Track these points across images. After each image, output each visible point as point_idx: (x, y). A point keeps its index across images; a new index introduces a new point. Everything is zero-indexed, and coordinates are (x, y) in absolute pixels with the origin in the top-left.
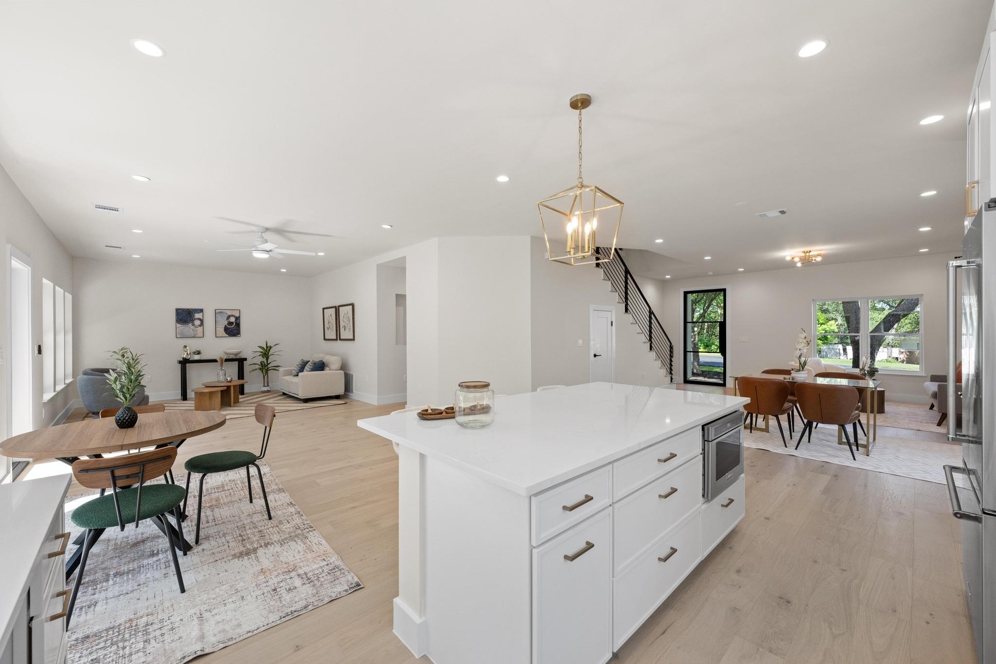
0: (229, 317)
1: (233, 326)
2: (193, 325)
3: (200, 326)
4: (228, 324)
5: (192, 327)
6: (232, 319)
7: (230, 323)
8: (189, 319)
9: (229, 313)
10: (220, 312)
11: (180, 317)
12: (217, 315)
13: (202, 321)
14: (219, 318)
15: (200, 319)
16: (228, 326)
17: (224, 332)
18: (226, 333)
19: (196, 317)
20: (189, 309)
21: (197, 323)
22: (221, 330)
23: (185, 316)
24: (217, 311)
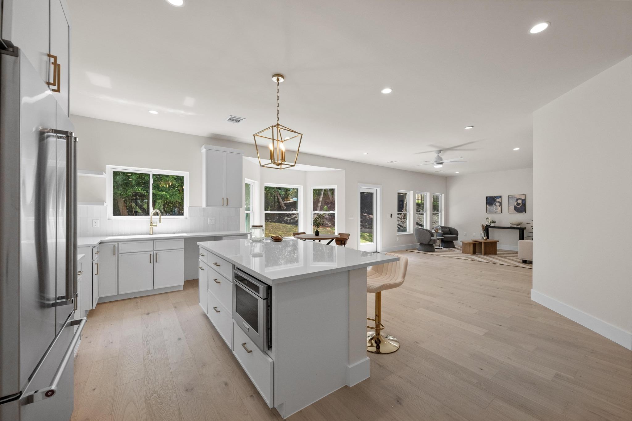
0: (517, 200)
1: (520, 206)
2: (496, 206)
3: (499, 206)
4: (517, 205)
5: (495, 207)
6: (520, 201)
7: (518, 204)
8: (493, 202)
9: (518, 197)
10: (512, 197)
11: (489, 201)
12: (510, 199)
13: (501, 203)
14: (511, 201)
15: (499, 202)
16: (516, 206)
17: (514, 210)
18: (515, 211)
19: (497, 201)
20: (493, 197)
21: (498, 204)
22: (512, 209)
23: (491, 201)
24: (510, 196)
